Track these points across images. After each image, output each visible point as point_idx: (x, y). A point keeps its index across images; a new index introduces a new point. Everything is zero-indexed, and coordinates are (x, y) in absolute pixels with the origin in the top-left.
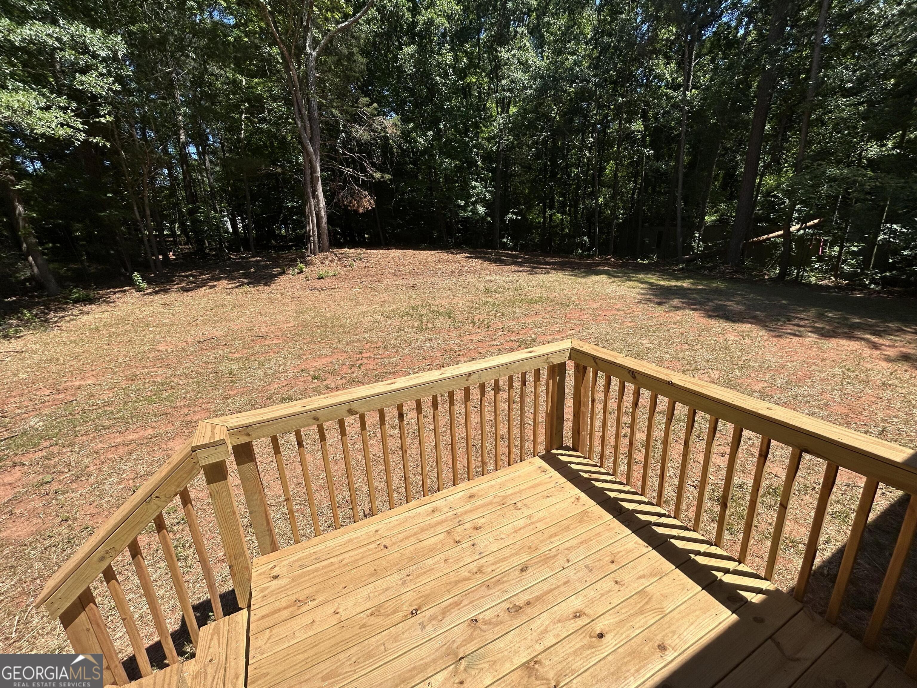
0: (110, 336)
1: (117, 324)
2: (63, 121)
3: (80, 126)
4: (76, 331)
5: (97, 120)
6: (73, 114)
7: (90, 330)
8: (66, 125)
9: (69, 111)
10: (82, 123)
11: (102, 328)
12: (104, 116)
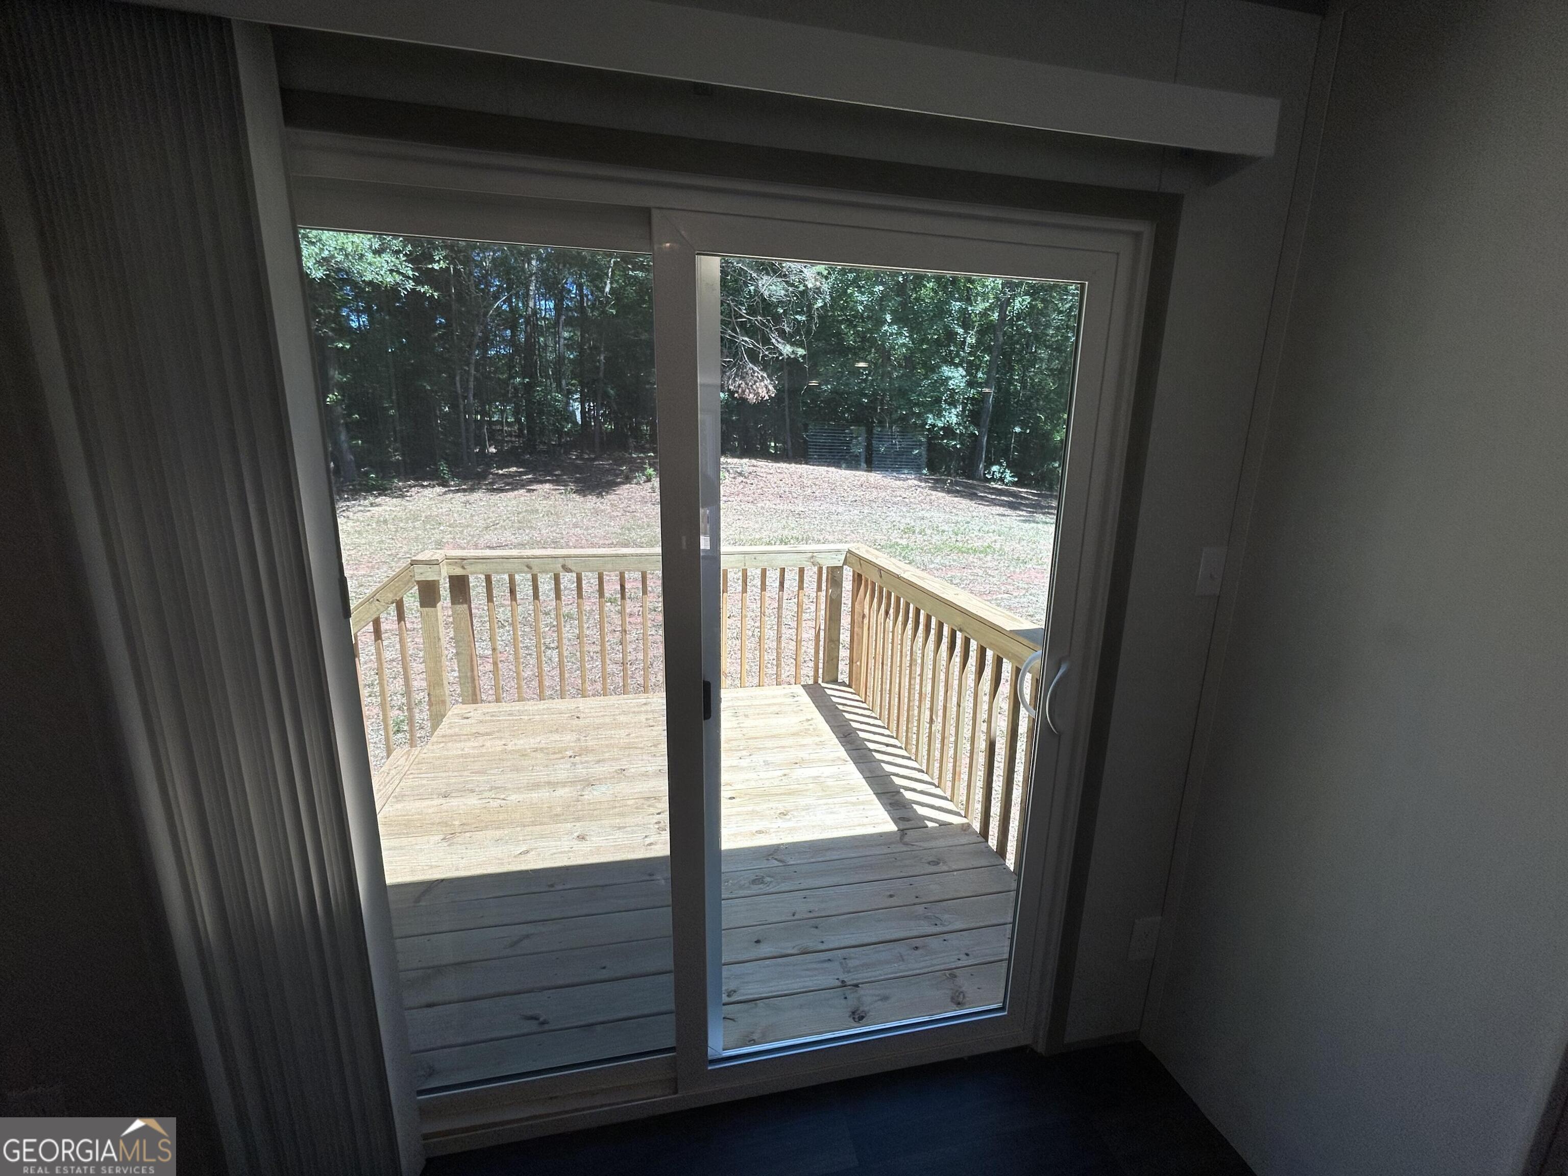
0: (397, 531)
1: (408, 519)
2: (393, 268)
3: (410, 273)
4: (363, 521)
5: (430, 266)
6: (404, 259)
7: (378, 522)
8: (396, 271)
9: (401, 255)
10: (413, 270)
11: (391, 521)
12: (438, 262)
